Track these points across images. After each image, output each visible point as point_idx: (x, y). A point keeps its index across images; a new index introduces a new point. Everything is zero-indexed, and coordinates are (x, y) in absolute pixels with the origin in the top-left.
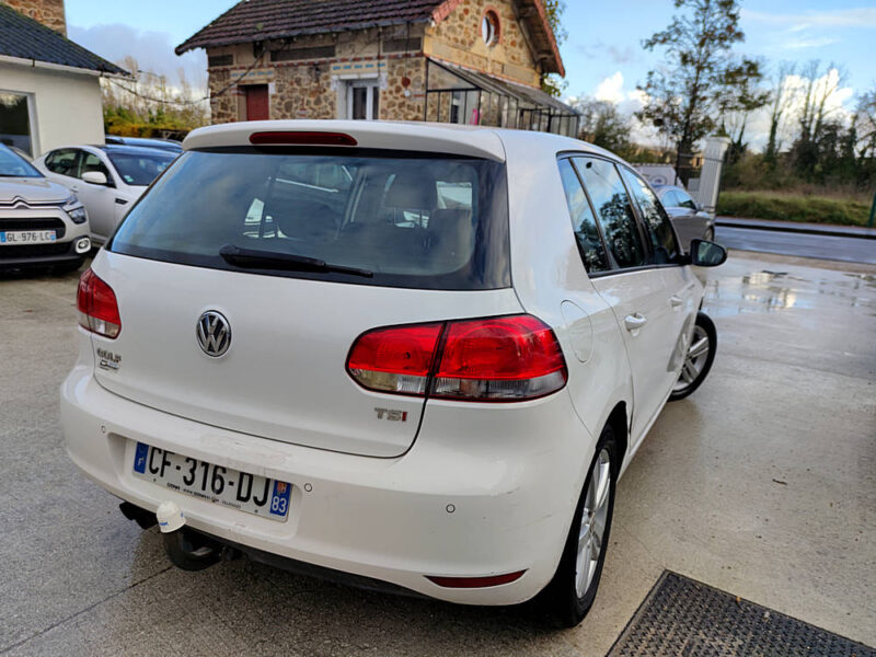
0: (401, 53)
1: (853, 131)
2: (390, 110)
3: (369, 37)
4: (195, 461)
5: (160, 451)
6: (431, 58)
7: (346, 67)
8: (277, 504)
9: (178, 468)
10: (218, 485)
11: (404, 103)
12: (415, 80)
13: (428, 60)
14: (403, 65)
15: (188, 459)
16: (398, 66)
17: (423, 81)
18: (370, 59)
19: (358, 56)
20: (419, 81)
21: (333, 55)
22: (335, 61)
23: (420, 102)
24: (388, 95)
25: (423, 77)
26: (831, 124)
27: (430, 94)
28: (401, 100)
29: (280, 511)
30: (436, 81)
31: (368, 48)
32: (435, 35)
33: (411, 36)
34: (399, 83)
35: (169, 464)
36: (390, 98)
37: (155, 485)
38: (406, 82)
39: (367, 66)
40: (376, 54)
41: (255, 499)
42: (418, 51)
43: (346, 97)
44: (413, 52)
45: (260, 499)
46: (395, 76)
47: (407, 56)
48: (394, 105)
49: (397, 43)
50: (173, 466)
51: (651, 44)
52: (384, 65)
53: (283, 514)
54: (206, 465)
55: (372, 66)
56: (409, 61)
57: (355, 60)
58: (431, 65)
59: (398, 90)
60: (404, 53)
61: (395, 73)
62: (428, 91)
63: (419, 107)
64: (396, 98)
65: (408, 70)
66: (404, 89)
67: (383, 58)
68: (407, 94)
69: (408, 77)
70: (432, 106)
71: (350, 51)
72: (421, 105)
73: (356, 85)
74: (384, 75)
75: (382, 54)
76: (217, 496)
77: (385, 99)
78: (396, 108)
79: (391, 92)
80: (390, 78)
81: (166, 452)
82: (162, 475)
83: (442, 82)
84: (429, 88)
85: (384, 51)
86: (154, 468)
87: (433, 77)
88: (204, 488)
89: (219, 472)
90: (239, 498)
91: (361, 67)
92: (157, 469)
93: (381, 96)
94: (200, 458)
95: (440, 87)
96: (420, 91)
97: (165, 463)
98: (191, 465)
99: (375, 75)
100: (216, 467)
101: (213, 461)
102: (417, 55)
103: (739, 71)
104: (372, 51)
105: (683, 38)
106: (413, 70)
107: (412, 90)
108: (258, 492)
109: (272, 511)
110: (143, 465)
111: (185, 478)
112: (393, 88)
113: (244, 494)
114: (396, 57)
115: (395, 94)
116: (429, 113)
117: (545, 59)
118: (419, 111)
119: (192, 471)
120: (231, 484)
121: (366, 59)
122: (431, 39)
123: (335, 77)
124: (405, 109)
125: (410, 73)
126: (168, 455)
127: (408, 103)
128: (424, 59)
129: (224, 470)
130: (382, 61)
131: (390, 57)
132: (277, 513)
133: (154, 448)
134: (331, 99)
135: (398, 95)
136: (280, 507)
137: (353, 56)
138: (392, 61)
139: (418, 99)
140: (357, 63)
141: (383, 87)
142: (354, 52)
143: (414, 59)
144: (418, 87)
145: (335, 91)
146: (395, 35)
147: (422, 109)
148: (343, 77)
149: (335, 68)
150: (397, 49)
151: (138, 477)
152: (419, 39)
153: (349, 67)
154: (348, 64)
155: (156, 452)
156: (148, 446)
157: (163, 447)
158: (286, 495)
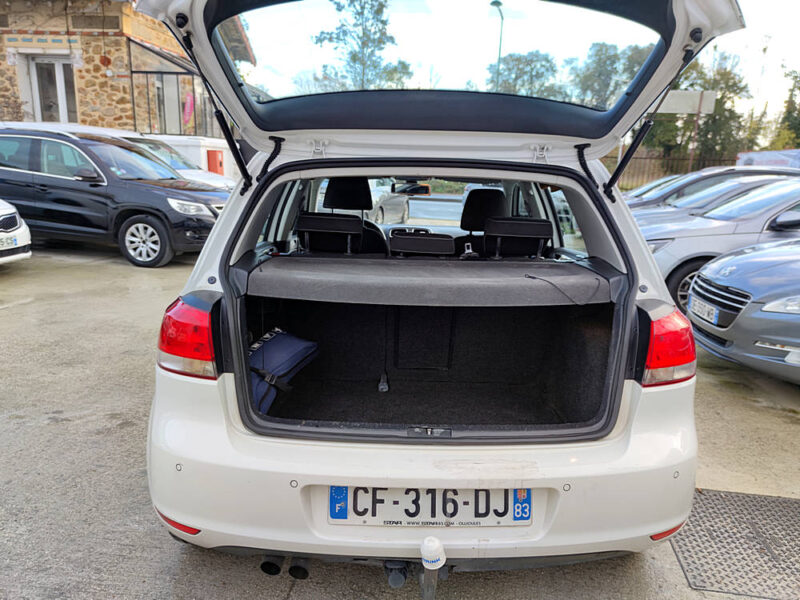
0: (96, 31)
2: (90, 89)
3: (53, 10)
4: (416, 491)
5: (365, 490)
6: (132, 38)
7: (24, 40)
8: (519, 510)
9: (396, 503)
10: (450, 508)
11: (106, 82)
12: (115, 59)
13: (129, 40)
14: (101, 44)
15: (408, 491)
16: (93, 44)
17: (126, 61)
18: (57, 33)
19: (40, 29)
20: (122, 61)
21: (7, 26)
22: (10, 32)
23: (125, 82)
24: (84, 73)
25: (126, 58)
27: (135, 75)
28: (103, 80)
29: (523, 516)
30: (139, 62)
31: (53, 22)
32: (132, 16)
33: (107, 14)
34: (97, 61)
35: (381, 501)
36: (88, 77)
37: (367, 528)
38: (106, 61)
39: (54, 41)
40: (65, 29)
41: (496, 512)
42: (117, 31)
43: (29, 73)
44: (111, 31)
45: (501, 510)
46: (91, 54)
47: (105, 34)
48: (94, 85)
49: (90, 20)
50: (388, 502)
51: (320, 40)
52: (76, 41)
53: (528, 518)
54: (432, 492)
55: (61, 41)
56: (107, 40)
57: (36, 33)
58: (132, 46)
59: (97, 69)
60: (101, 30)
61: (91, 50)
62: (132, 72)
63: (124, 87)
64: (96, 78)
65: (107, 49)
66: (103, 68)
67: (74, 34)
68: (109, 73)
69: (107, 56)
70: (138, 87)
71: (29, 22)
72: (127, 86)
73: (39, 61)
74: (78, 52)
75: (71, 29)
76: (452, 520)
77: (82, 77)
78: (97, 87)
79: (88, 71)
80: (85, 56)
81: (375, 490)
82: (374, 514)
83: (145, 64)
84: (134, 70)
85: (74, 27)
86: (360, 509)
87: (136, 58)
88: (433, 514)
89: (450, 495)
90: (477, 515)
91: (46, 41)
92: (366, 511)
93: (76, 75)
94: (422, 486)
95: (143, 69)
96: (124, 71)
97: (376, 501)
98: (413, 495)
99: (66, 52)
100: (445, 492)
101: (440, 486)
102: (116, 34)
103: (395, 70)
104: (60, 25)
105: (348, 38)
106: (113, 50)
107: (114, 70)
108: (497, 503)
109: (515, 519)
110: (344, 510)
111: (407, 511)
112: (91, 67)
113: (482, 510)
114: (90, 34)
115: (93, 74)
116: (136, 94)
117: (237, 47)
118: (125, 92)
119: (416, 502)
120: (466, 503)
121: (52, 33)
122: (129, 19)
123: (11, 50)
124: (109, 89)
125: (109, 52)
126: (378, 492)
127: (110, 83)
128: (125, 39)
129: (455, 492)
130: (73, 38)
131: (82, 34)
132: (522, 518)
133: (357, 490)
134: (10, 74)
135: (98, 75)
136: (523, 511)
137: (34, 29)
138: (87, 38)
139: (123, 79)
140: (40, 37)
141: (78, 65)
142: (34, 23)
143: (113, 38)
144: (121, 67)
145: (14, 65)
146: (86, 11)
147: (128, 90)
148: (22, 51)
149: (10, 40)
150: (90, 25)
152: (117, 17)
153: (30, 40)
154: (28, 36)
155: (360, 493)
156: (346, 488)
157: (370, 485)
158: (528, 500)
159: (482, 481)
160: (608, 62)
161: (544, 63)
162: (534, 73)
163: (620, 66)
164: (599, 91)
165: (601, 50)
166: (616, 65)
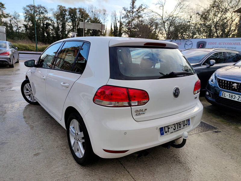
1: (11, 24)
9: (172, 128)
10: (180, 126)
15: (173, 125)
26: (5, 22)
35: (169, 128)
37: (168, 135)
50: (170, 128)
53: (190, 124)
54: (177, 123)
76: (180, 128)
81: (168, 126)
82: (169, 132)
86: (166, 131)
88: (178, 128)
89: (180, 123)
92: (167, 131)
94: (175, 123)
98: (174, 125)
100: (179, 123)
108: (186, 123)
109: (188, 125)
110: (163, 133)
111: (174, 129)
113: (184, 125)
119: (175, 126)
120: (182, 124)
126: (169, 126)
129: (180, 122)
133: (165, 127)
151: (163, 136)
155: (166, 127)
156: (163, 127)
157: (167, 125)
158: (189, 121)
159: (187, 118)
160: (63, 12)
161: (44, 9)
162: (41, 12)
163: (67, 13)
164: (62, 20)
165: (61, 7)
166: (66, 13)
